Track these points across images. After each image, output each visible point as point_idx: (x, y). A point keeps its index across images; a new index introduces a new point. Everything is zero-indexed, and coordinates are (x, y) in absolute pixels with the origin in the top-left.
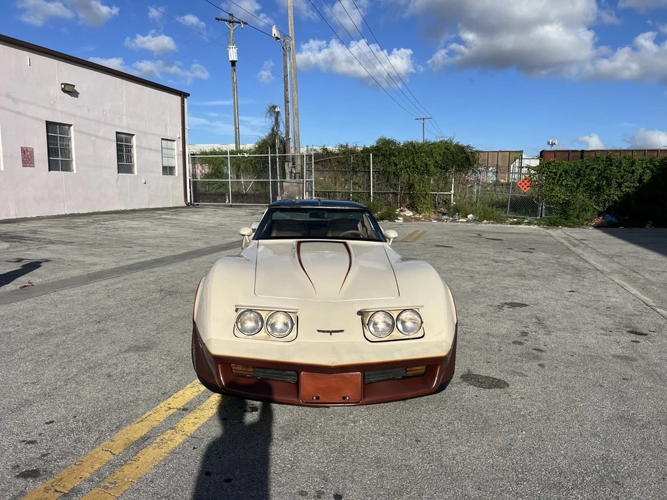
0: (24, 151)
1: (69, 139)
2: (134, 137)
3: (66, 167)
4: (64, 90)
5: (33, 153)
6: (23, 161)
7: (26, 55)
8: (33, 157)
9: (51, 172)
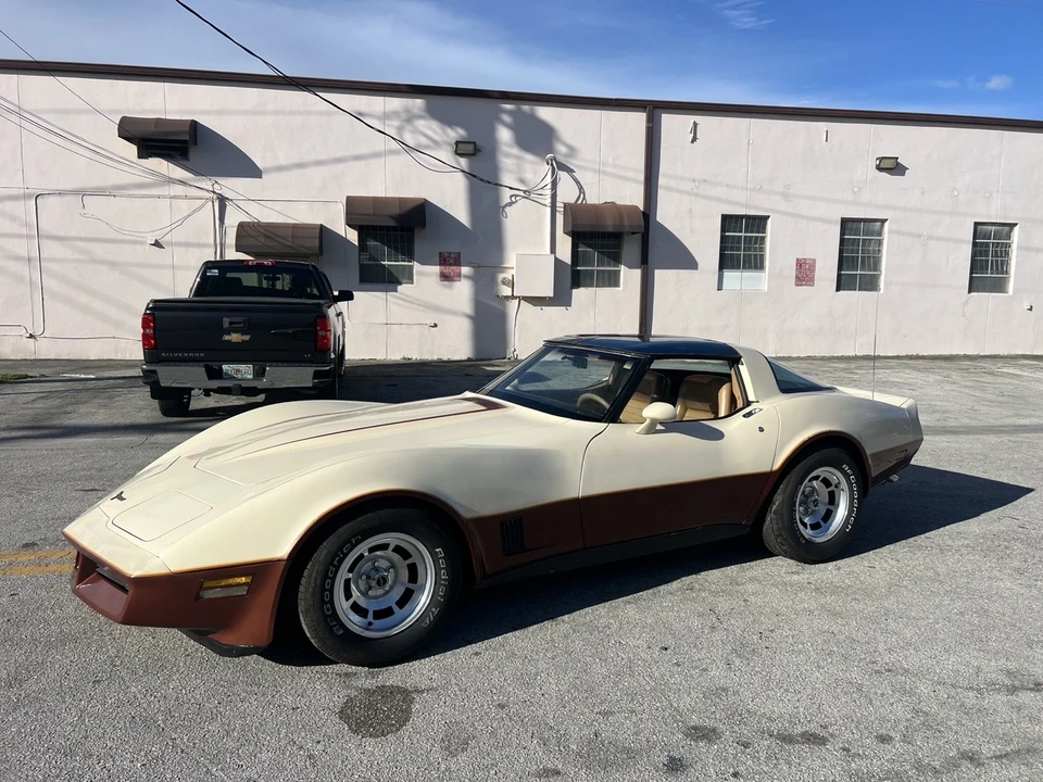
0: (800, 264)
1: (880, 243)
2: (1016, 229)
3: (870, 284)
4: (879, 168)
5: (814, 266)
6: (797, 277)
7: (822, 126)
8: (814, 271)
9: (841, 292)
